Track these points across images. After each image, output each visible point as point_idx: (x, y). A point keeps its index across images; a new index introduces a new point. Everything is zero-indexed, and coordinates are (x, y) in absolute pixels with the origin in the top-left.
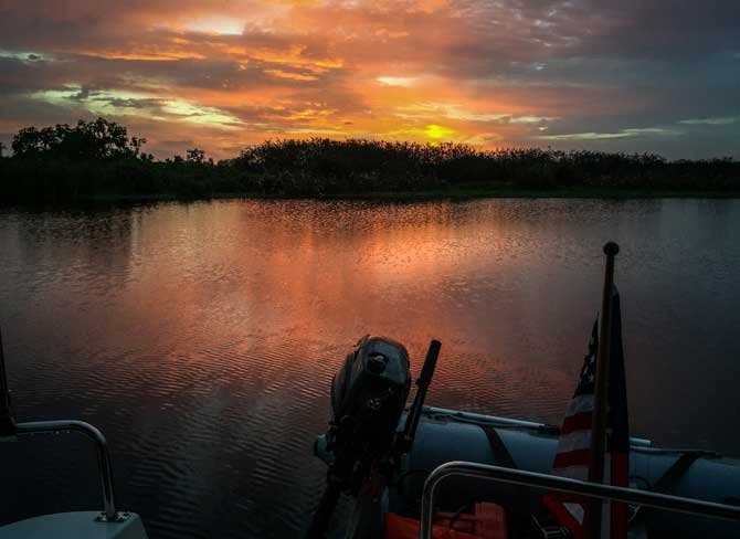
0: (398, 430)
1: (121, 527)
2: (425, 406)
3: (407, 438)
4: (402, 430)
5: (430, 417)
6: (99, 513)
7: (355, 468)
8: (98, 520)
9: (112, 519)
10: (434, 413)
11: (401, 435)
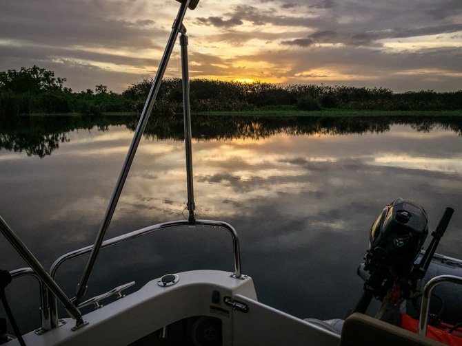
0: (415, 263)
1: (242, 282)
2: (436, 254)
3: (422, 269)
4: (418, 263)
5: (442, 262)
6: (232, 273)
7: (383, 284)
8: (232, 276)
9: (238, 277)
10: (446, 260)
11: (417, 267)
